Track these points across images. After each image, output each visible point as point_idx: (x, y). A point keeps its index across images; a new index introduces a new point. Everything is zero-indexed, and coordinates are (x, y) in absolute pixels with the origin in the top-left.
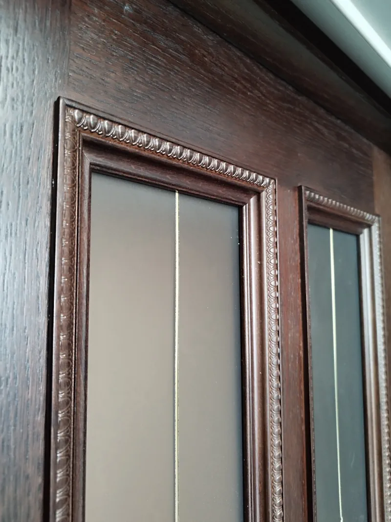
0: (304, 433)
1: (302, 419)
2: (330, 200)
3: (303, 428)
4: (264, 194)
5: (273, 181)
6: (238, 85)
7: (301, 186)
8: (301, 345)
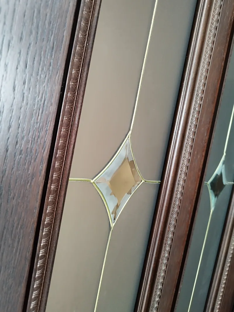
1: (223, 58)
3: (223, 64)
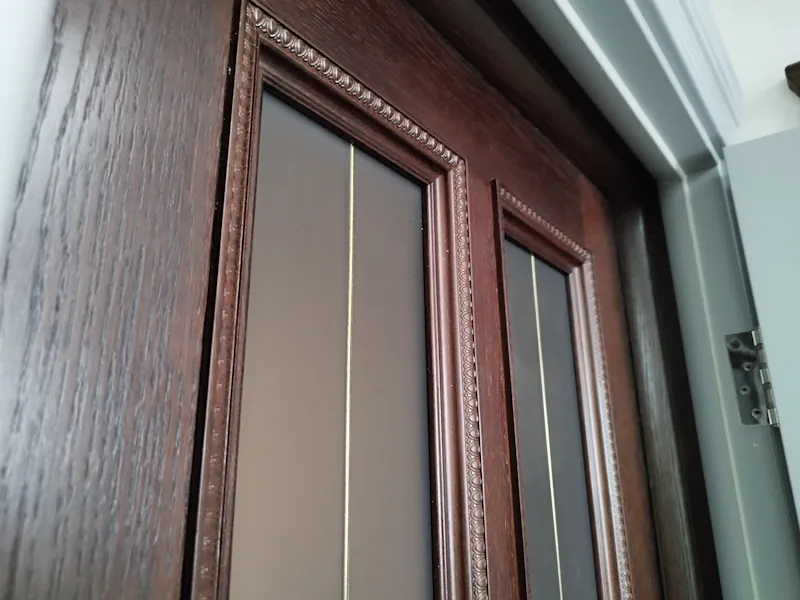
0: (511, 486)
2: (530, 210)
4: (451, 173)
5: (461, 162)
6: (422, 50)
7: (494, 181)
8: (502, 369)
